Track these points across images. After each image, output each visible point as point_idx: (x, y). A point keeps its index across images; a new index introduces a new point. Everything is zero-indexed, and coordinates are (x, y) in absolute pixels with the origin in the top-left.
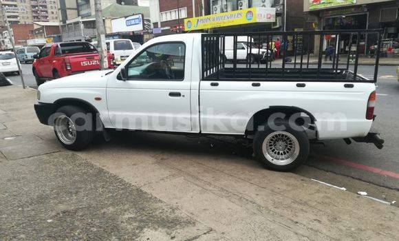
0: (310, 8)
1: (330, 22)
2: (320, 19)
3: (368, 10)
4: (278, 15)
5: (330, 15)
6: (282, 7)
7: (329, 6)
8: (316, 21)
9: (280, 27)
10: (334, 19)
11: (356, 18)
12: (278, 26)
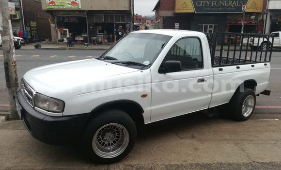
0: (48, 7)
1: (61, 20)
2: (53, 16)
3: (87, 14)
4: (17, 9)
5: (61, 15)
6: (19, 3)
7: (62, 8)
8: (51, 18)
9: (20, 19)
10: (63, 18)
11: (79, 18)
12: (18, 18)
